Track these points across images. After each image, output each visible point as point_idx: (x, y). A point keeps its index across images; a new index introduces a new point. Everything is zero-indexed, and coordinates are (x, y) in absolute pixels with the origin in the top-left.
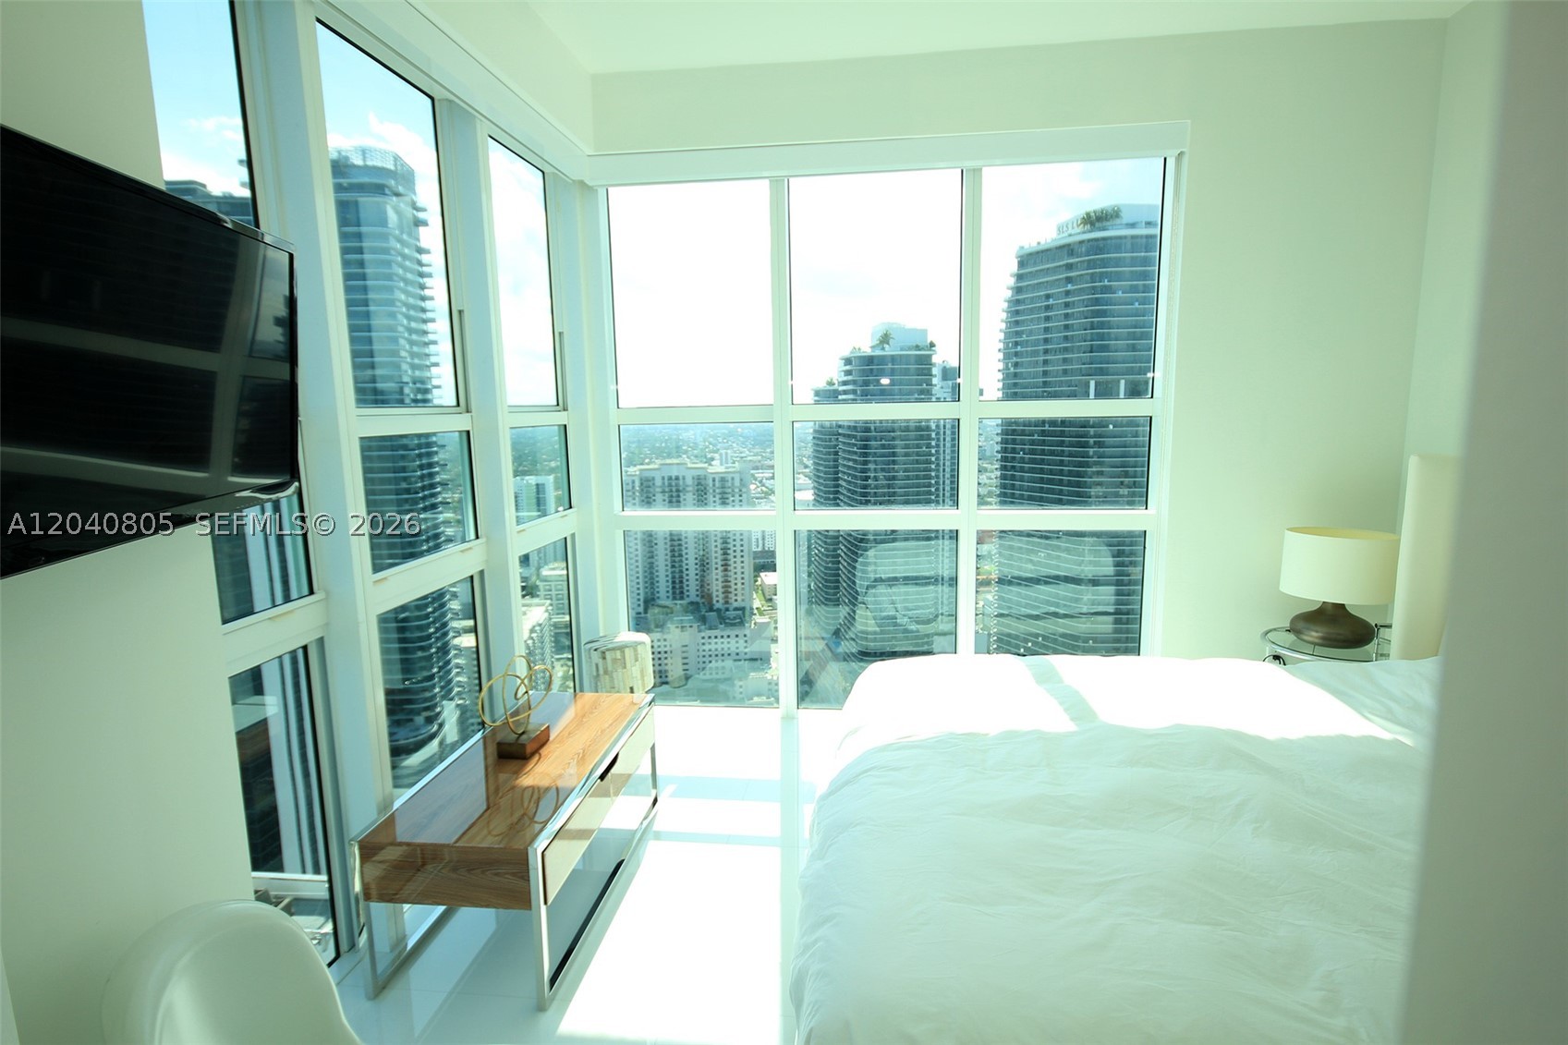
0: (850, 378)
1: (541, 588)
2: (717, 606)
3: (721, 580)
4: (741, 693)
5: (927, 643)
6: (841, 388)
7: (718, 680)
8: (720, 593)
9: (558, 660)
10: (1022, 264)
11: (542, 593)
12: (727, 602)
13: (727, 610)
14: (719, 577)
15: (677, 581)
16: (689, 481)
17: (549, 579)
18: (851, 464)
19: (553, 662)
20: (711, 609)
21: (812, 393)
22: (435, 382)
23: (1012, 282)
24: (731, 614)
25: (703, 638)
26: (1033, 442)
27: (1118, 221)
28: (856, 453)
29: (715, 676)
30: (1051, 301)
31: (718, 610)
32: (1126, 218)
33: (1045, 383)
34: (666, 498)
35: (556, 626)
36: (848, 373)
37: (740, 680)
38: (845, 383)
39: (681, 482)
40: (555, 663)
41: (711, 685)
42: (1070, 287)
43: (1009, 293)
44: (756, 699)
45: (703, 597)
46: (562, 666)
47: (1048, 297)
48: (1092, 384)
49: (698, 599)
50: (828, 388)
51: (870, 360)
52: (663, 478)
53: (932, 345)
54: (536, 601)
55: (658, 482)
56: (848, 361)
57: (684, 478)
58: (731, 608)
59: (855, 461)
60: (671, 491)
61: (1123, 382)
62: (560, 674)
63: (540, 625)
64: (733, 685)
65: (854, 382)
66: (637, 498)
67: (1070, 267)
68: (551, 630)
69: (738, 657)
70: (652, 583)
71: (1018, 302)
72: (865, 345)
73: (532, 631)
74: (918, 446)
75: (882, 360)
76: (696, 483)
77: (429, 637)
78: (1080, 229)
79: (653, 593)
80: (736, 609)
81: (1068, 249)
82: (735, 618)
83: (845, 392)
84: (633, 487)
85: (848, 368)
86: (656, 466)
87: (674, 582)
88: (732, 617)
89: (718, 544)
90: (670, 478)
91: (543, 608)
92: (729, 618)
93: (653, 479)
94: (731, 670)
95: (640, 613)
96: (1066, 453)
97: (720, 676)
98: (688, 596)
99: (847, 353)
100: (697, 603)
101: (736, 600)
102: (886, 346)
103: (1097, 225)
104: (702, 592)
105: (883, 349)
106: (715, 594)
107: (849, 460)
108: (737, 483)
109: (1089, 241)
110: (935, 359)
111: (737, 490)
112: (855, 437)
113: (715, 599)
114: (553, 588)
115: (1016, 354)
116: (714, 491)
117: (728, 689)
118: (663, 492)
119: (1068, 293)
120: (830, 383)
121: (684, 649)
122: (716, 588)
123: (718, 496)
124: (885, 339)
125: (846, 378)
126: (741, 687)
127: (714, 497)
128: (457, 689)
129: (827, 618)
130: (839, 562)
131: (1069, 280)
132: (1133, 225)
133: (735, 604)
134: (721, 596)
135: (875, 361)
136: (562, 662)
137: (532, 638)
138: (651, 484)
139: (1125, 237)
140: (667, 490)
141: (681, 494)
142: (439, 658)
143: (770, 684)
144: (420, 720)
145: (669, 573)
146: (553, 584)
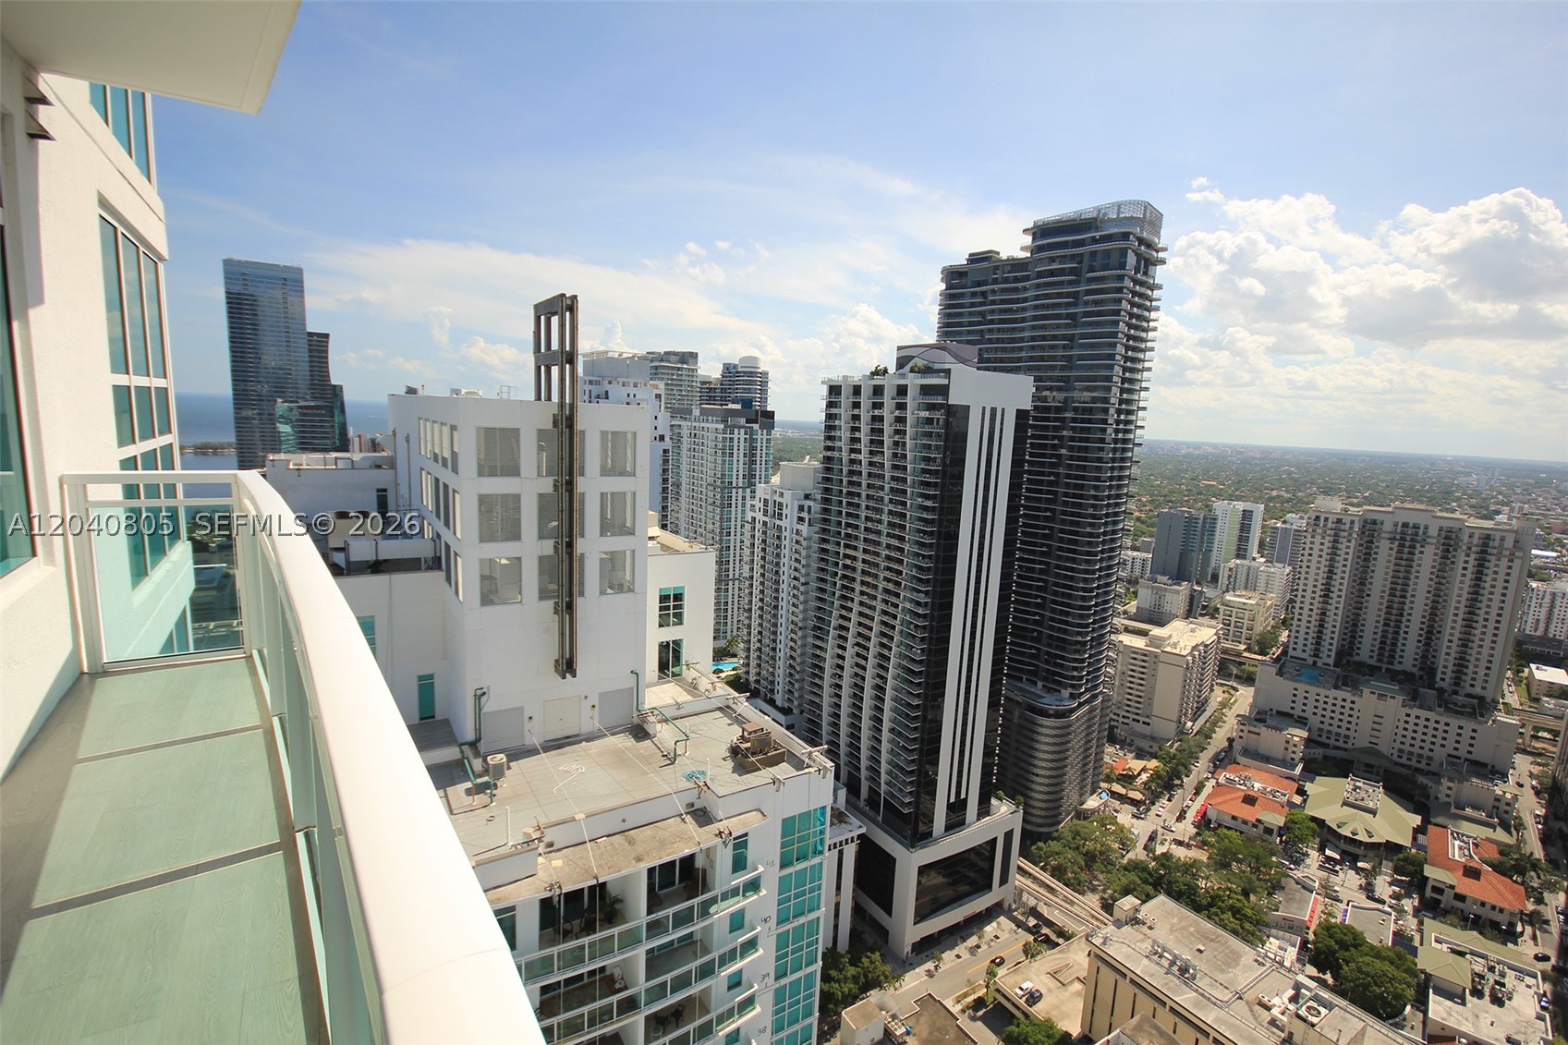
1: (1221, 611)
2: (1445, 685)
3: (1453, 655)
4: (1448, 796)
7: (1417, 770)
8: (1449, 671)
9: (1222, 685)
11: (1221, 617)
12: (1457, 684)
13: (1456, 693)
14: (1453, 652)
15: (1389, 642)
16: (1433, 531)
17: (1231, 604)
19: (1212, 685)
20: (1431, 687)
24: (1460, 699)
25: (1408, 715)
29: (1413, 763)
31: (1441, 691)
34: (1395, 546)
35: (1225, 651)
37: (1451, 780)
39: (1421, 532)
40: (1215, 687)
41: (1405, 771)
44: (1468, 811)
45: (1421, 669)
46: (1224, 692)
49: (1415, 670)
52: (1396, 525)
54: (1213, 622)
55: (1388, 527)
57: (1426, 527)
58: (1462, 692)
60: (1403, 539)
62: (1219, 699)
63: (1206, 646)
64: (1440, 783)
66: (1353, 541)
68: (1217, 653)
69: (1455, 753)
70: (1353, 637)
73: (1194, 648)
76: (1443, 534)
79: (1351, 648)
80: (1469, 696)
82: (1464, 706)
84: (1351, 528)
86: (1390, 509)
87: (1383, 642)
88: (1459, 704)
89: (1460, 612)
90: (1405, 525)
91: (1215, 631)
92: (1455, 704)
93: (1382, 523)
94: (1441, 764)
95: (1329, 665)
97: (1422, 766)
98: (1400, 663)
100: (1412, 675)
101: (1472, 686)
104: (1423, 663)
106: (1440, 669)
108: (1508, 544)
111: (1506, 553)
113: (1439, 676)
114: (1234, 615)
116: (1470, 548)
117: (1430, 784)
118: (1392, 539)
121: (1378, 720)
122: (1445, 664)
123: (1474, 556)
126: (1450, 788)
127: (1468, 555)
128: (1102, 679)
133: (1470, 690)
134: (1449, 674)
136: (1225, 688)
137: (1194, 656)
138: (1377, 527)
140: (1398, 537)
141: (1418, 545)
145: (1379, 631)
146: (1234, 610)
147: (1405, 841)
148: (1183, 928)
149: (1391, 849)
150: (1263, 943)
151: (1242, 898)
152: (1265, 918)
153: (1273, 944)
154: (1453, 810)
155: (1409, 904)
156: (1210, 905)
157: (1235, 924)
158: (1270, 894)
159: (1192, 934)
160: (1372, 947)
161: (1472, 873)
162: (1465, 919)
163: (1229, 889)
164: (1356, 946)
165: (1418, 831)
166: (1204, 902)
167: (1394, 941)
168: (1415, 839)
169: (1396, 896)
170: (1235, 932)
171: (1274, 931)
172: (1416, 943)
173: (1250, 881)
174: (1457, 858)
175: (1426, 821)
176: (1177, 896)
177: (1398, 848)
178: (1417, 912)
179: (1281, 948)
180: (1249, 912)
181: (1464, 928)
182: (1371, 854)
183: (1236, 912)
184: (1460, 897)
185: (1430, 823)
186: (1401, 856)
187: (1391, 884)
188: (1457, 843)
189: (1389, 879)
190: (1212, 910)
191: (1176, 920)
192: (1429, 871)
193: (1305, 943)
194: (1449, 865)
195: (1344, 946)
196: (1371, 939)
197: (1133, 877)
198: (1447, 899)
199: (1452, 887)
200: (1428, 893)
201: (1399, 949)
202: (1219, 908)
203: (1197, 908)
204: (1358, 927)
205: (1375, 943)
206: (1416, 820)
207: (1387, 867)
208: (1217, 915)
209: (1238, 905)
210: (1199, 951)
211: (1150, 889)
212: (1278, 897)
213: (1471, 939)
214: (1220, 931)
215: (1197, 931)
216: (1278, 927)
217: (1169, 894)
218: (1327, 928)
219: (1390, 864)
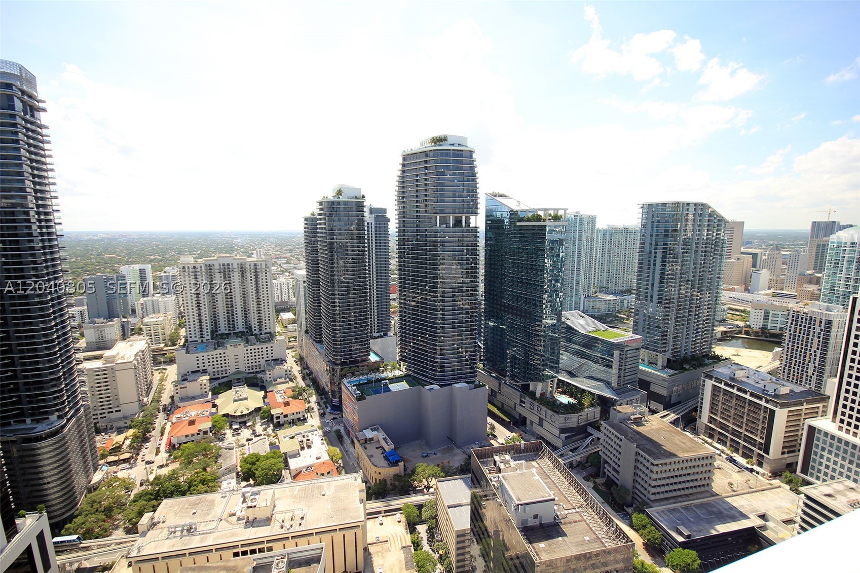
0: (322, 212)
1: (144, 329)
2: (255, 332)
3: (256, 318)
4: (270, 378)
5: (367, 344)
6: (318, 217)
7: (256, 372)
8: (256, 326)
10: (404, 159)
11: (145, 332)
12: (261, 330)
13: (261, 334)
14: (255, 317)
15: (231, 320)
16: (235, 266)
17: (149, 324)
18: (324, 256)
20: (252, 335)
21: (303, 219)
22: (55, 208)
23: (400, 167)
24: (263, 336)
25: (247, 350)
26: (413, 245)
27: (446, 142)
28: (326, 250)
29: (255, 370)
30: (418, 178)
31: (256, 335)
32: (450, 141)
33: (417, 216)
34: (222, 275)
35: (153, 351)
36: (321, 209)
37: (269, 371)
38: (320, 214)
39: (231, 267)
40: (154, 372)
41: (253, 375)
42: (426, 171)
43: (399, 173)
44: (278, 380)
45: (246, 328)
46: (159, 373)
47: (417, 175)
48: (438, 217)
49: (244, 330)
50: (312, 217)
51: (333, 203)
52: (220, 265)
53: (363, 197)
54: (141, 337)
55: (217, 267)
56: (321, 204)
57: (232, 264)
58: (263, 333)
59: (326, 254)
60: (224, 271)
61: (451, 216)
62: (158, 378)
63: (143, 352)
64: (266, 374)
65: (325, 214)
67: (426, 162)
68: (150, 354)
69: (268, 359)
70: (216, 323)
71: (403, 177)
72: (330, 195)
73: (136, 355)
74: (358, 247)
75: (339, 203)
76: (240, 266)
77: (57, 366)
78: (430, 145)
79: (216, 328)
80: (266, 333)
81: (426, 154)
82: (265, 338)
83: (320, 219)
84: (201, 270)
85: (321, 207)
86: (215, 258)
87: (229, 321)
89: (254, 299)
90: (224, 265)
91: (145, 341)
92: (262, 339)
93: (214, 265)
94: (264, 366)
96: (428, 250)
97: (258, 369)
98: (238, 328)
99: (320, 199)
100: (244, 332)
101: (266, 329)
102: (340, 196)
103: (438, 143)
104: (246, 325)
105: (339, 198)
106: (253, 326)
107: (324, 254)
108: (264, 266)
109: (434, 150)
110: (365, 204)
111: (264, 270)
112: (326, 242)
113: (253, 329)
114: (152, 329)
115: (404, 202)
116: (251, 271)
117: (263, 376)
118: (220, 272)
119: (426, 174)
120: (313, 214)
121: (236, 357)
122: (254, 323)
123: (253, 274)
124: (339, 192)
125: (320, 212)
126: (270, 374)
127: (251, 274)
128: (80, 396)
129: (316, 335)
130: (321, 306)
131: (426, 168)
132: (453, 145)
133: (266, 331)
134: (257, 327)
135: (335, 204)
136: (159, 371)
137: (137, 360)
138: (212, 268)
139: (450, 150)
140: (222, 271)
141: (231, 273)
142: (65, 379)
143: (286, 371)
144: (54, 417)
145: (226, 316)
146: (152, 327)
147: (261, 404)
148: (182, 508)
149: (258, 410)
150: (220, 487)
151: (204, 473)
152: (217, 475)
153: (224, 485)
154: (274, 383)
155: (270, 430)
156: (189, 487)
157: (205, 488)
158: (216, 462)
159: (187, 508)
160: (264, 456)
161: (287, 404)
162: (290, 423)
163: (197, 473)
164: (258, 461)
165: (265, 397)
166: (186, 488)
167: (271, 449)
168: (264, 402)
169: (265, 430)
170: (206, 492)
171: (223, 478)
172: (277, 444)
173: (205, 462)
174: (281, 401)
175: (266, 392)
176: (170, 495)
177: (260, 409)
178: (273, 430)
179: (229, 483)
180: (209, 477)
181: (290, 427)
182: (250, 417)
183: (203, 482)
184: (286, 416)
185: (267, 392)
186: (261, 412)
187: (261, 426)
188: (279, 395)
189: (260, 424)
190: (191, 489)
191: (176, 508)
192: (274, 412)
193: (237, 473)
194: (278, 405)
195: (253, 464)
196: (262, 453)
197: (142, 502)
198: (282, 420)
199: (282, 413)
200: (275, 421)
201: (273, 450)
202: (195, 485)
203: (183, 494)
204: (256, 452)
205: (265, 454)
206: (263, 393)
207: (258, 419)
208: (195, 490)
209: (204, 477)
210: (194, 513)
211: (154, 502)
212: (220, 461)
213: (294, 430)
214: (201, 496)
215: (190, 505)
216: (224, 475)
217: (166, 497)
218: (245, 461)
219: (259, 417)
